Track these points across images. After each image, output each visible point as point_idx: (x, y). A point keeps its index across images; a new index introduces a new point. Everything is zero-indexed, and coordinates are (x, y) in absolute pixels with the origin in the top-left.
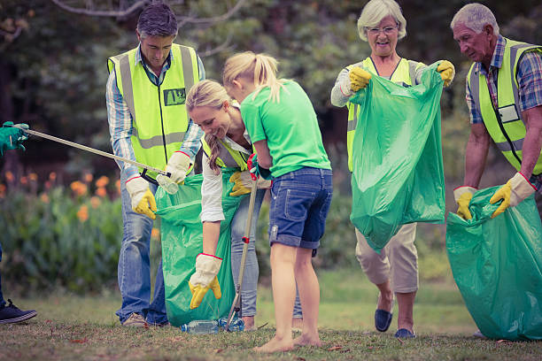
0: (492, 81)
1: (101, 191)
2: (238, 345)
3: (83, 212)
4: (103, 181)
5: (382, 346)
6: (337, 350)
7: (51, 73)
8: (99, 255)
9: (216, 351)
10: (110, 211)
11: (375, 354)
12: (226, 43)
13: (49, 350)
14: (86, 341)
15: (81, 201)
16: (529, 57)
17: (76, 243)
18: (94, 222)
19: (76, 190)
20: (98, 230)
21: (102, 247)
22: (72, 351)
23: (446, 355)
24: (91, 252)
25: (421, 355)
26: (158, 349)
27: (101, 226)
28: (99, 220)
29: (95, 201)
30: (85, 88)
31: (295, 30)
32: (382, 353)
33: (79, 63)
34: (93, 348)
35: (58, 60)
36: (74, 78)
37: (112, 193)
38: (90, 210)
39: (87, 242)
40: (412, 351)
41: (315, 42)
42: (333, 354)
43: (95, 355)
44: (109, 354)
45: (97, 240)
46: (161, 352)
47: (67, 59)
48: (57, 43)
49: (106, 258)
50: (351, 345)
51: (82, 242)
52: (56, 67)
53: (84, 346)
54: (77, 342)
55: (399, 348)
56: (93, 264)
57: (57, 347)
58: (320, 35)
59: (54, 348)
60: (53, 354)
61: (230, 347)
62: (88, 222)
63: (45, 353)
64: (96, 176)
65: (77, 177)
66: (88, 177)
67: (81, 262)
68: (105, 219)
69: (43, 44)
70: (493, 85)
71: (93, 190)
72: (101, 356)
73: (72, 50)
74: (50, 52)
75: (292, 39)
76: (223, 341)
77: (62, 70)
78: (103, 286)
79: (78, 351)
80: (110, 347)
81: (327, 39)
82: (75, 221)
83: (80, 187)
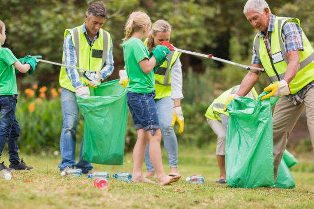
0: (268, 40)
1: (43, 95)
2: (120, 187)
3: (32, 106)
4: (43, 89)
5: (203, 190)
6: (177, 191)
7: (15, 26)
8: (40, 132)
9: (108, 189)
10: (47, 107)
11: (200, 195)
12: (119, 12)
13: (11, 186)
14: (32, 181)
15: (30, 100)
16: (289, 23)
17: (27, 124)
18: (37, 112)
19: (28, 94)
20: (40, 117)
21: (42, 127)
22: (24, 187)
23: (240, 197)
24: (35, 130)
25: (226, 196)
26: (74, 188)
27: (42, 115)
28: (41, 111)
29: (39, 101)
30: (35, 35)
31: (159, 6)
32: (204, 195)
33: (32, 20)
34: (36, 186)
35: (20, 18)
36: (29, 29)
37: (48, 96)
38: (36, 105)
39: (33, 124)
40: (221, 194)
41: (170, 13)
42: (175, 194)
43: (37, 190)
44: (46, 189)
45: (39, 123)
46: (76, 189)
47: (25, 18)
48: (20, 8)
49: (44, 133)
50: (185, 189)
51: (31, 124)
52: (18, 23)
53: (31, 184)
54: (27, 181)
55: (213, 192)
56: (36, 137)
57: (15, 184)
58: (173, 10)
59: (13, 185)
60: (13, 188)
61: (116, 188)
62: (34, 113)
63: (8, 187)
64: (40, 86)
65: (29, 86)
66: (35, 86)
67: (30, 136)
68: (44, 111)
69: (12, 8)
70: (268, 42)
71: (38, 94)
72: (41, 190)
73: (28, 12)
74: (15, 13)
75: (156, 11)
76: (112, 184)
77: (22, 24)
78: (42, 150)
79: (27, 187)
80: (46, 186)
81: (177, 12)
82: (26, 112)
83: (30, 92)
